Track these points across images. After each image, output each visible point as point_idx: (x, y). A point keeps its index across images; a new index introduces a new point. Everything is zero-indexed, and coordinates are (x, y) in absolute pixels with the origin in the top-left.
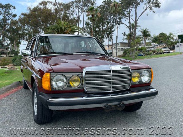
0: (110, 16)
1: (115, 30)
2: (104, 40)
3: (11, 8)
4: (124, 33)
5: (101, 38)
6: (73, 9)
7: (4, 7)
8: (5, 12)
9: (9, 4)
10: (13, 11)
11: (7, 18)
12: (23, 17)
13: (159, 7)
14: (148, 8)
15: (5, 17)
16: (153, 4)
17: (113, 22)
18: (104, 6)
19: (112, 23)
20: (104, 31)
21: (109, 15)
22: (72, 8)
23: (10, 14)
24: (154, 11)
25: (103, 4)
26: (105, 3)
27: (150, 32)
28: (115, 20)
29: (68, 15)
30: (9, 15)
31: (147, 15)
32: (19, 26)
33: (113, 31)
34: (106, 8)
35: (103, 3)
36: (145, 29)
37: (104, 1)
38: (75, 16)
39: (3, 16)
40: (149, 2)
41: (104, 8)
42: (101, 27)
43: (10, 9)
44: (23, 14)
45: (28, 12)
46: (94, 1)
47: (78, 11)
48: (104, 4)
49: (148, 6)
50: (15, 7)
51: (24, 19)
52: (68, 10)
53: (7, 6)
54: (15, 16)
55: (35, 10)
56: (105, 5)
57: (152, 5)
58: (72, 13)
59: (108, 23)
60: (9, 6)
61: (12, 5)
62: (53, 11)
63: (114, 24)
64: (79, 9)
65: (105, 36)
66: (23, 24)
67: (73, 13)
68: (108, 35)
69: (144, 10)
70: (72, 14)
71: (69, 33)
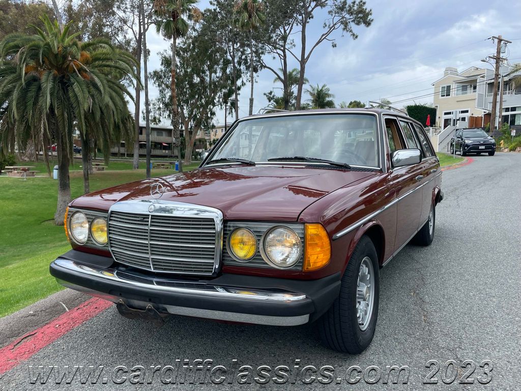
0: (231, 43)
1: (243, 84)
2: (214, 109)
4: (271, 93)
5: (207, 103)
13: (368, 24)
14: (336, 26)
16: (352, 14)
17: (239, 64)
18: (215, 14)
19: (236, 65)
20: (215, 87)
21: (229, 41)
22: (119, 7)
24: (354, 35)
25: (212, 8)
26: (218, 4)
27: (333, 96)
28: (243, 57)
31: (334, 46)
33: (239, 89)
35: (211, 3)
36: (320, 88)
40: (340, 8)
41: (214, 20)
42: (208, 73)
48: (215, 7)
49: (337, 19)
56: (218, 10)
57: (347, 16)
58: (121, 27)
59: (227, 63)
63: (243, 67)
65: (217, 99)
68: (226, 97)
69: (327, 29)
70: (121, 29)
71: (81, 70)
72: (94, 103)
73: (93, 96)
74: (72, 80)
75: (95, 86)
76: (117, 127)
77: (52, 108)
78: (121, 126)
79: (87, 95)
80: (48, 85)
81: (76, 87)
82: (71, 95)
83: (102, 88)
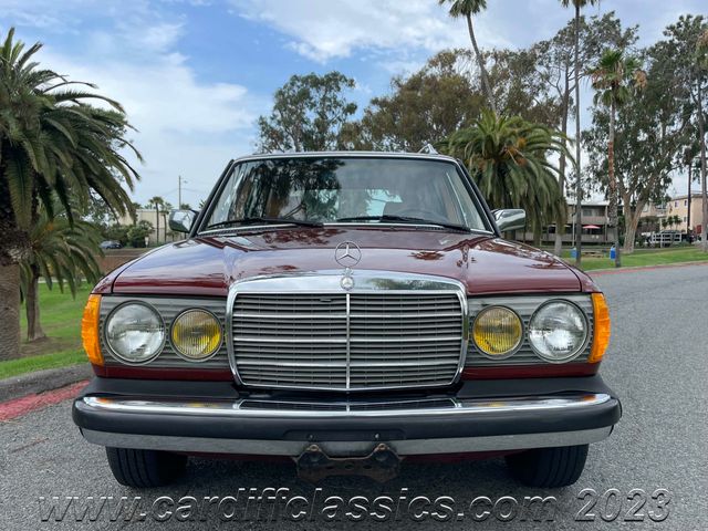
0: (696, 82)
2: (670, 175)
3: (342, 85)
5: (659, 167)
6: (547, 67)
7: (322, 84)
8: (324, 99)
9: (335, 75)
10: (345, 95)
11: (330, 116)
12: (375, 110)
15: (322, 115)
18: (672, 46)
20: (671, 143)
21: (694, 79)
22: (541, 64)
23: (337, 104)
25: (667, 39)
26: (676, 33)
29: (527, 91)
30: (335, 107)
32: (363, 142)
34: (682, 51)
35: (665, 34)
37: (672, 28)
38: (553, 93)
39: (319, 113)
41: (670, 55)
42: (660, 126)
43: (339, 89)
44: (375, 102)
45: (390, 93)
46: (629, 30)
47: (563, 74)
48: (671, 38)
50: (352, 81)
51: (378, 119)
52: (526, 73)
53: (331, 80)
54: (351, 109)
55: (415, 83)
56: (676, 41)
58: (542, 85)
59: (689, 109)
60: (336, 80)
61: (343, 76)
62: (474, 82)
64: (569, 64)
65: (675, 160)
66: (378, 136)
67: (547, 84)
68: (689, 155)
70: (542, 87)
71: (516, 156)
72: (529, 187)
73: (528, 181)
74: (509, 167)
75: (530, 170)
76: (550, 209)
77: (491, 195)
78: (553, 207)
79: (523, 180)
80: (489, 175)
81: (513, 174)
82: (507, 180)
83: (537, 173)
